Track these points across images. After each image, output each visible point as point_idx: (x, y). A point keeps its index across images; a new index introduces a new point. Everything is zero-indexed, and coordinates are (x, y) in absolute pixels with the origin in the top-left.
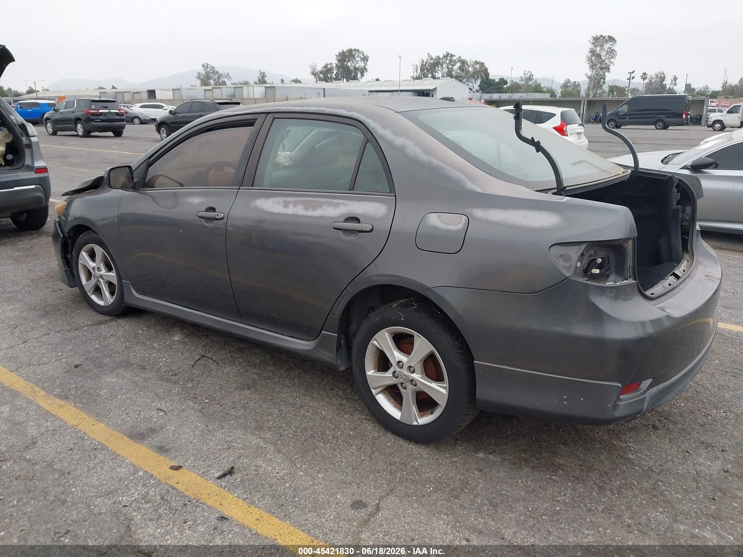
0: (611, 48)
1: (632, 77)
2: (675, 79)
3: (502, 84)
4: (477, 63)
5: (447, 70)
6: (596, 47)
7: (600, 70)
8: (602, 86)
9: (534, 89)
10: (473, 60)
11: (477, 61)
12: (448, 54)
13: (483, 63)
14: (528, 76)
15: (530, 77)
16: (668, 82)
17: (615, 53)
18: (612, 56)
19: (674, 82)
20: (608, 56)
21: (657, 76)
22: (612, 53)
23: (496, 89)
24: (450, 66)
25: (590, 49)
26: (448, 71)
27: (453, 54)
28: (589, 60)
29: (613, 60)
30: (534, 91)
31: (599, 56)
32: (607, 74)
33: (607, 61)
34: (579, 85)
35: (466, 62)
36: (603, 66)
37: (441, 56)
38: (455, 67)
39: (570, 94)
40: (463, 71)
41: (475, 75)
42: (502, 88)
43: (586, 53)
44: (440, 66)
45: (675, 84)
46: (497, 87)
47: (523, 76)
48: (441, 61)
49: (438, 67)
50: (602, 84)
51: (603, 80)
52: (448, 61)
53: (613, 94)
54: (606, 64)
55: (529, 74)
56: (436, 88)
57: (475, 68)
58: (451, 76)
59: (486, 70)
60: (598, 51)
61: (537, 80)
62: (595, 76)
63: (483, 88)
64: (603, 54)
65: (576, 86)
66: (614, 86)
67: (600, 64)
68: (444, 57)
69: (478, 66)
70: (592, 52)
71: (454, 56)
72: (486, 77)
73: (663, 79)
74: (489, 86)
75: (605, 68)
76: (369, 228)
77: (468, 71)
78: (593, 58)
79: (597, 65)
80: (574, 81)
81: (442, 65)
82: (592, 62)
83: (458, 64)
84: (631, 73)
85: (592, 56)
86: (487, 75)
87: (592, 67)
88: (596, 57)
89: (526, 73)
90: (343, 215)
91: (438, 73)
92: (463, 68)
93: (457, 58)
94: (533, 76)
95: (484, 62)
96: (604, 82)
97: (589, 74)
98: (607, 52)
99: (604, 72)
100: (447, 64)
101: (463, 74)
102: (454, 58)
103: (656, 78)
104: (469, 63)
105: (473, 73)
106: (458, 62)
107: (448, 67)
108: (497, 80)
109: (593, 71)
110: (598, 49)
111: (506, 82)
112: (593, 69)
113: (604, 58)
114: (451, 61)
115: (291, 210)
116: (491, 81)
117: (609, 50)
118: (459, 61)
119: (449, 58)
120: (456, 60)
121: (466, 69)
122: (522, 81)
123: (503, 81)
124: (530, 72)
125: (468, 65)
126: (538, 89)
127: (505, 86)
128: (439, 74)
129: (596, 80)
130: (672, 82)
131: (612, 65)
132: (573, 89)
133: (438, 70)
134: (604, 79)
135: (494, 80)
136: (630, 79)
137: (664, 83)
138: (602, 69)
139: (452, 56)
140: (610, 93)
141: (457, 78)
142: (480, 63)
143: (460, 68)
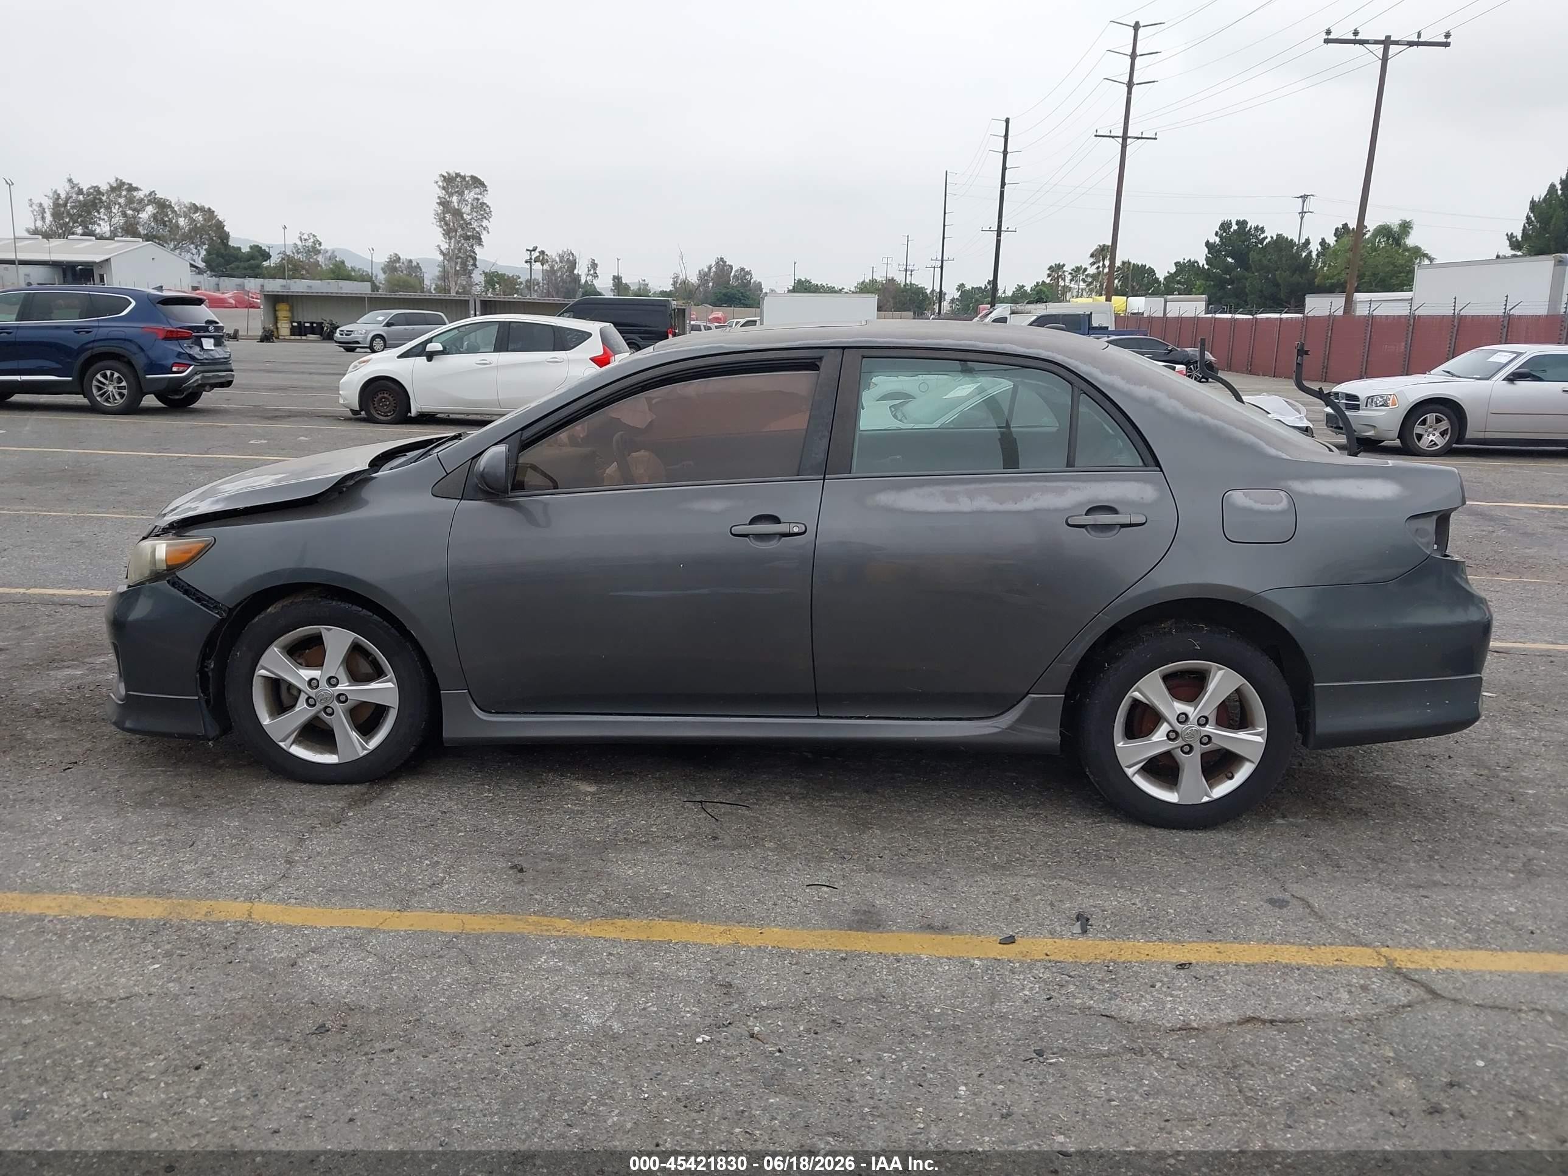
0: (478, 199)
1: (533, 258)
2: (594, 265)
3: (258, 259)
4: (195, 208)
5: (122, 221)
6: (451, 195)
7: (463, 241)
8: (470, 273)
9: (332, 271)
10: (187, 200)
11: (194, 205)
12: (122, 184)
13: (209, 209)
14: (310, 243)
15: (314, 248)
16: (582, 270)
17: (487, 209)
18: (482, 215)
19: (592, 272)
20: (475, 214)
21: (561, 257)
22: (482, 209)
23: (245, 269)
24: (130, 212)
25: (439, 197)
26: (126, 222)
27: (134, 185)
28: (440, 221)
29: (485, 223)
30: (332, 276)
31: (458, 213)
32: (477, 249)
33: (475, 225)
34: (418, 267)
35: (170, 206)
36: (469, 234)
37: (104, 188)
38: (144, 216)
39: (405, 286)
40: (165, 225)
41: (194, 235)
42: (259, 266)
43: (434, 207)
44: (102, 210)
45: (596, 276)
46: (246, 264)
47: (299, 243)
48: (104, 198)
49: (99, 213)
50: (470, 268)
51: (472, 262)
52: (122, 201)
53: (494, 289)
54: (474, 229)
55: (312, 240)
56: (108, 260)
57: (192, 220)
58: (135, 234)
59: (220, 226)
60: (456, 205)
61: (336, 253)
62: (456, 252)
63: (214, 264)
64: (466, 209)
65: (414, 268)
66: (493, 273)
67: (463, 229)
68: (113, 189)
69: (198, 217)
70: (444, 204)
71: (136, 189)
72: (222, 241)
73: (573, 264)
74: (228, 263)
75: (473, 237)
76: (1141, 519)
77: (178, 226)
78: (448, 217)
79: (456, 231)
80: (409, 258)
81: (108, 208)
82: (447, 224)
83: (150, 210)
84: (531, 251)
85: (444, 213)
86: (224, 237)
87: (448, 233)
88: (453, 215)
89: (306, 237)
90: (1080, 504)
91: (99, 225)
92: (162, 219)
93: (145, 196)
94: (320, 244)
95: (213, 209)
96: (475, 265)
97: (444, 246)
98: (473, 208)
99: (472, 246)
100: (121, 206)
101: (164, 232)
102: (139, 195)
103: (561, 261)
104: (176, 208)
105: (190, 230)
106: (148, 205)
107: (124, 215)
108: (245, 249)
109: (450, 243)
110: (455, 199)
111: (267, 256)
112: (450, 238)
113: (469, 217)
114: (130, 201)
115: (965, 505)
116: (232, 251)
117: (475, 204)
118: (150, 202)
119: (124, 193)
120: (142, 199)
121: (170, 221)
122: (298, 253)
123: (260, 253)
124: (314, 236)
125: (174, 212)
126: (339, 272)
127: (265, 264)
128: (104, 228)
129: (459, 260)
130: (589, 271)
131: (485, 232)
132: (407, 275)
133: (100, 218)
134: (475, 259)
135: (239, 249)
136: (531, 262)
137: (576, 272)
138: (467, 238)
139: (132, 189)
140: (488, 286)
141: (148, 238)
142: (202, 209)
143: (155, 217)
